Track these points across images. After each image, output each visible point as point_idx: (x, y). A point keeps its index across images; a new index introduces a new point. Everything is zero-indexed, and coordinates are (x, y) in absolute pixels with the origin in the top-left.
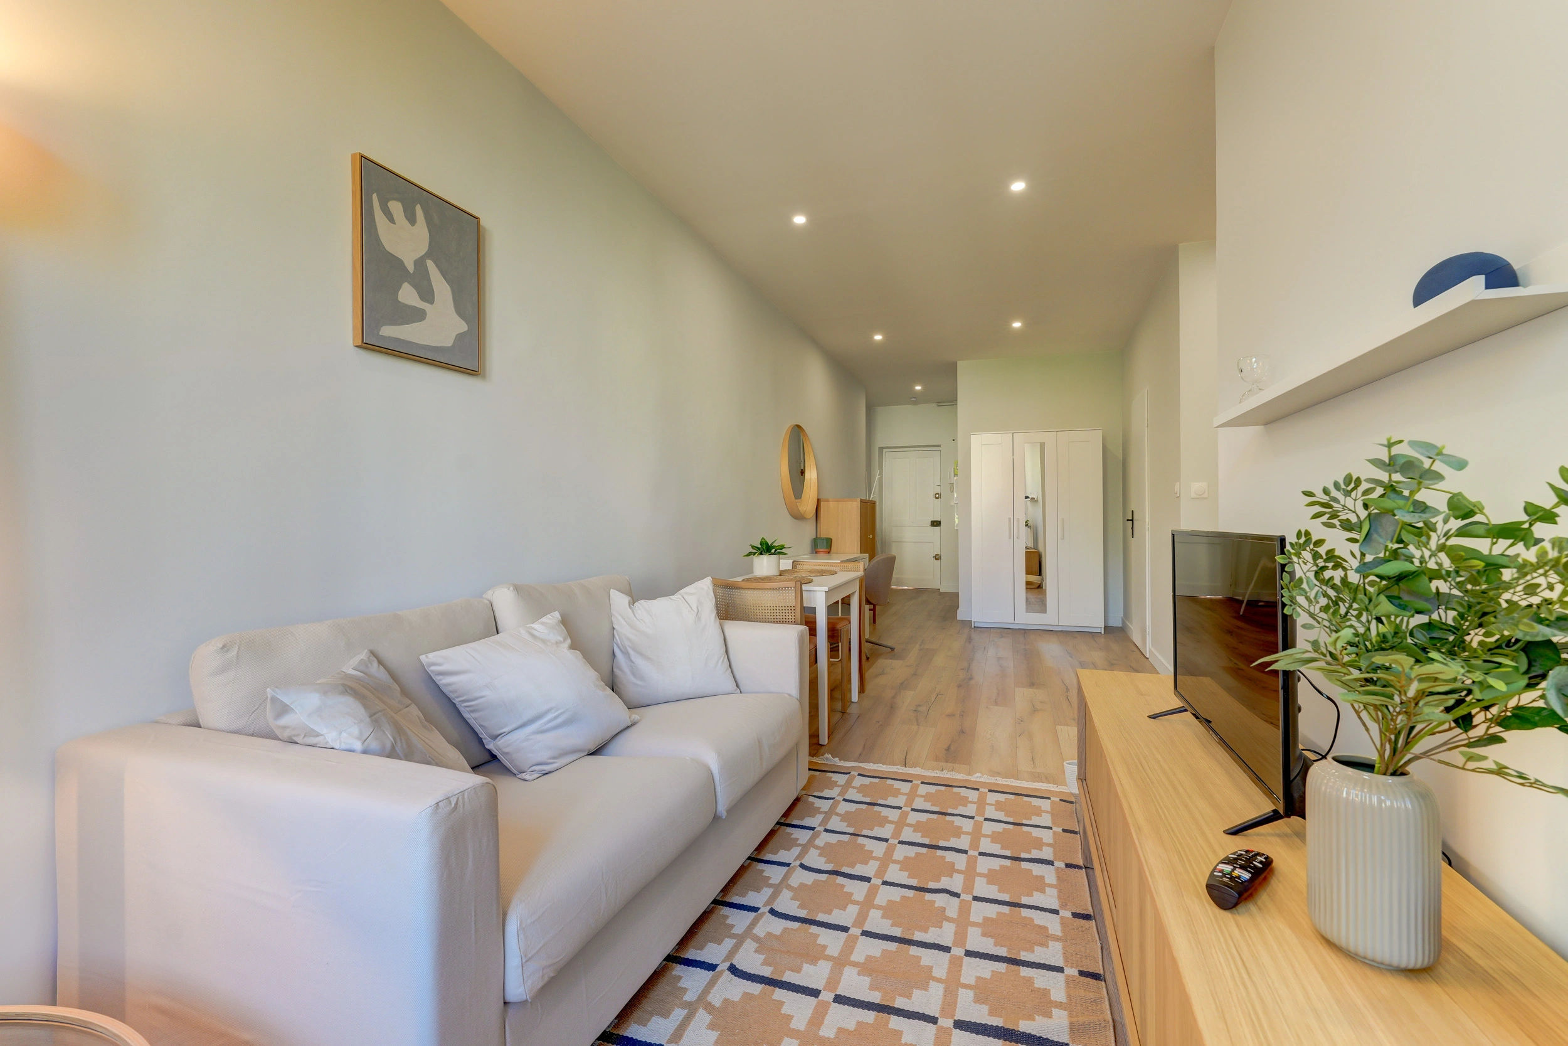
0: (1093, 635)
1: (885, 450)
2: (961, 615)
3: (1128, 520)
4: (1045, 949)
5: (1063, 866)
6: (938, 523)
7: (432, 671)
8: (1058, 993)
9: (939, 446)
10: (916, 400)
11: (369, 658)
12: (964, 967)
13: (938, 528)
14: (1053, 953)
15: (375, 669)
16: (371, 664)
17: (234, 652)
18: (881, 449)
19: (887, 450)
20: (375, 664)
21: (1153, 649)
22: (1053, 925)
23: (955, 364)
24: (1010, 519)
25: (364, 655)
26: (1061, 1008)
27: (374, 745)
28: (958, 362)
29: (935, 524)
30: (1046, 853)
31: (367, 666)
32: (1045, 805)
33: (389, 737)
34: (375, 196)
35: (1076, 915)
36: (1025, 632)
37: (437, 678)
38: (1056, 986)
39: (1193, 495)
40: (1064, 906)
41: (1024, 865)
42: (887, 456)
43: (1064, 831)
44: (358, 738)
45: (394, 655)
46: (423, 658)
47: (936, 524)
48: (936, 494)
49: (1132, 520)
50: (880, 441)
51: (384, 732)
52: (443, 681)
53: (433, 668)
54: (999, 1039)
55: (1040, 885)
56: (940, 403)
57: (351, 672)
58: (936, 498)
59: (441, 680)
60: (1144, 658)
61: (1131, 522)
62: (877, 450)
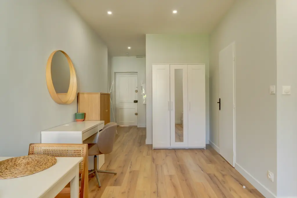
0: (201, 150)
1: (117, 74)
2: (148, 142)
3: (218, 103)
9: (137, 72)
10: (128, 54)
13: (137, 103)
18: (115, 73)
19: (118, 74)
21: (237, 163)
23: (145, 35)
24: (168, 102)
28: (146, 34)
36: (175, 150)
39: (284, 93)
42: (118, 76)
47: (136, 102)
48: (136, 90)
49: (220, 103)
50: (115, 69)
56: (138, 56)
58: (136, 92)
60: (232, 167)
61: (219, 104)
62: (114, 73)
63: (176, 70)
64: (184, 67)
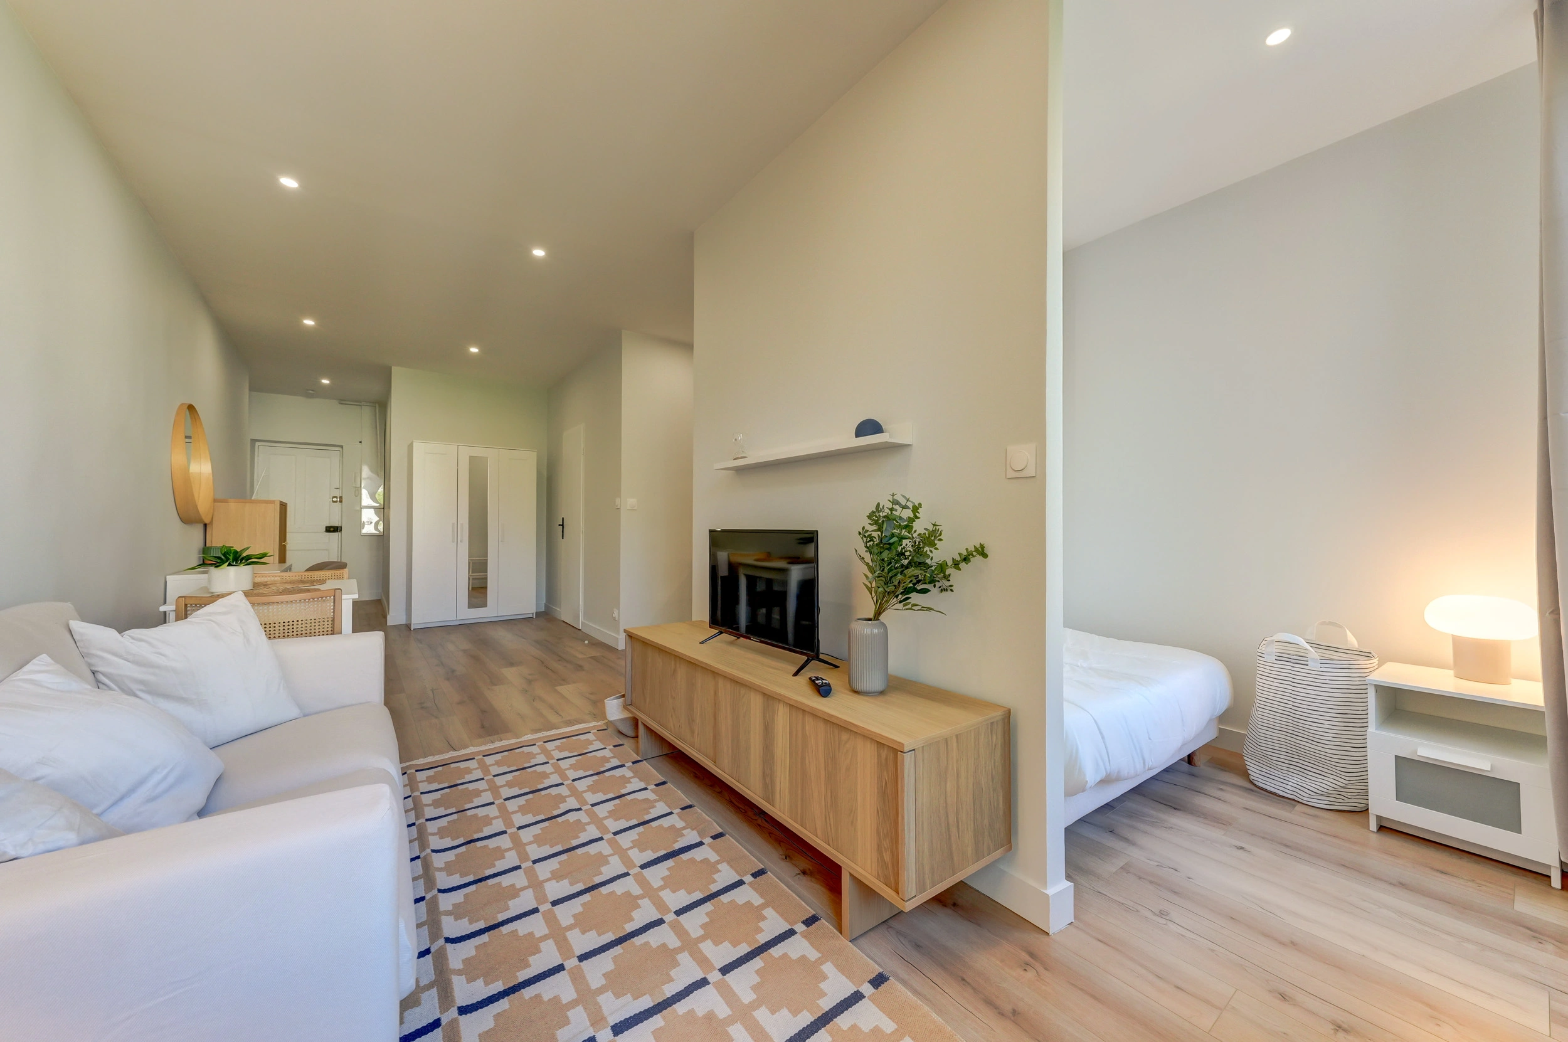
0: (527, 620)
1: (257, 444)
2: (393, 620)
3: (559, 525)
4: (655, 809)
5: (631, 764)
6: (336, 528)
8: (680, 824)
9: (342, 447)
10: (314, 393)
12: (619, 841)
13: (336, 534)
14: (661, 808)
18: (253, 441)
19: (263, 444)
22: (649, 795)
24: (453, 524)
26: (686, 829)
29: (332, 529)
30: (615, 762)
32: (590, 737)
35: (657, 785)
38: (675, 821)
40: (648, 784)
41: (607, 774)
42: (262, 452)
43: (614, 746)
48: (334, 497)
49: (563, 525)
54: (669, 859)
55: (626, 780)
56: (344, 401)
58: (335, 502)
60: (577, 630)
61: (561, 527)
62: (249, 441)
63: (472, 459)
64: (492, 455)
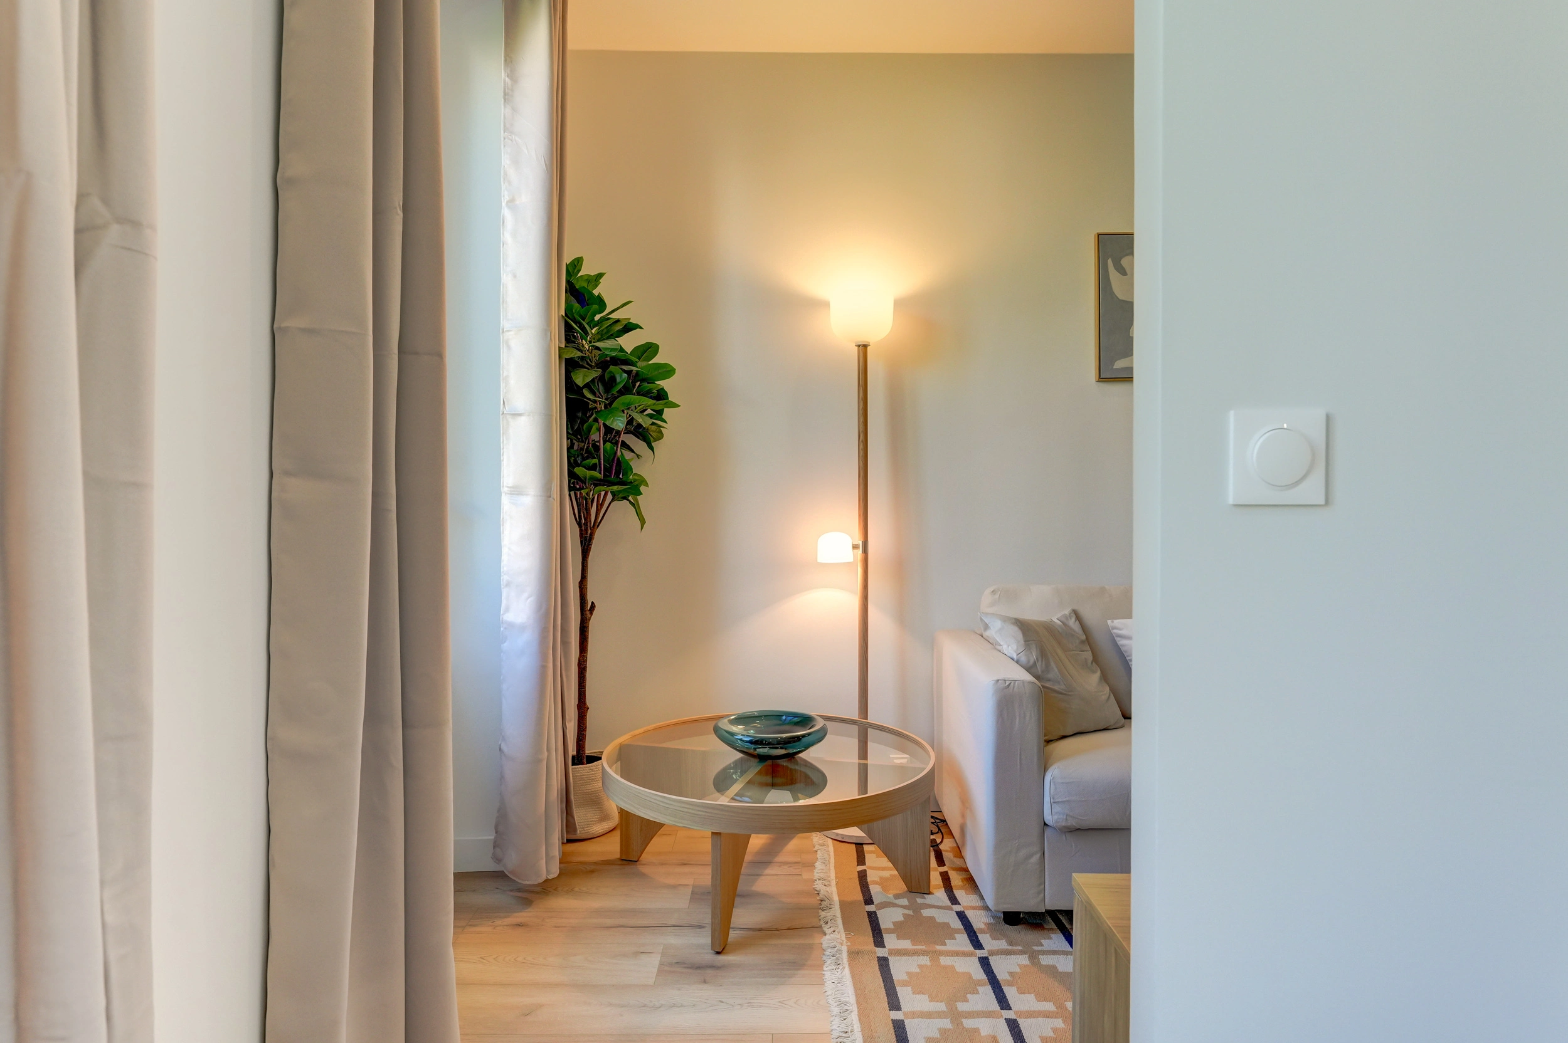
7: (1115, 633)
11: (1070, 614)
15: (1073, 623)
16: (1071, 619)
17: (997, 596)
20: (1073, 619)
25: (1067, 612)
27: (1023, 659)
31: (1067, 619)
33: (1034, 656)
34: (1110, 262)
37: (1117, 639)
44: (1015, 652)
45: (1091, 616)
46: (1109, 622)
51: (1032, 653)
52: (1121, 642)
53: (1115, 631)
57: (1055, 620)
59: (1119, 641)
